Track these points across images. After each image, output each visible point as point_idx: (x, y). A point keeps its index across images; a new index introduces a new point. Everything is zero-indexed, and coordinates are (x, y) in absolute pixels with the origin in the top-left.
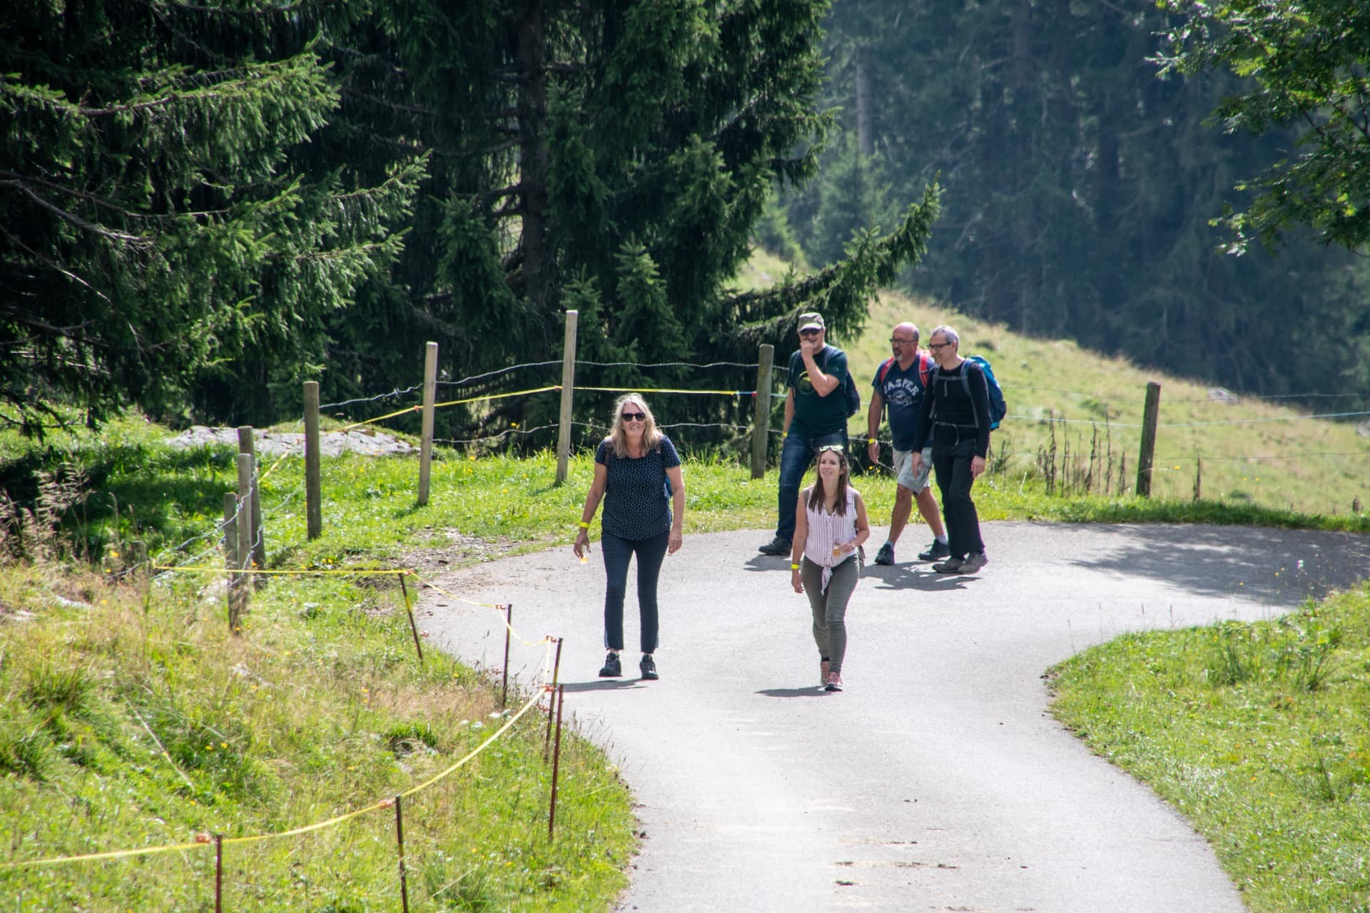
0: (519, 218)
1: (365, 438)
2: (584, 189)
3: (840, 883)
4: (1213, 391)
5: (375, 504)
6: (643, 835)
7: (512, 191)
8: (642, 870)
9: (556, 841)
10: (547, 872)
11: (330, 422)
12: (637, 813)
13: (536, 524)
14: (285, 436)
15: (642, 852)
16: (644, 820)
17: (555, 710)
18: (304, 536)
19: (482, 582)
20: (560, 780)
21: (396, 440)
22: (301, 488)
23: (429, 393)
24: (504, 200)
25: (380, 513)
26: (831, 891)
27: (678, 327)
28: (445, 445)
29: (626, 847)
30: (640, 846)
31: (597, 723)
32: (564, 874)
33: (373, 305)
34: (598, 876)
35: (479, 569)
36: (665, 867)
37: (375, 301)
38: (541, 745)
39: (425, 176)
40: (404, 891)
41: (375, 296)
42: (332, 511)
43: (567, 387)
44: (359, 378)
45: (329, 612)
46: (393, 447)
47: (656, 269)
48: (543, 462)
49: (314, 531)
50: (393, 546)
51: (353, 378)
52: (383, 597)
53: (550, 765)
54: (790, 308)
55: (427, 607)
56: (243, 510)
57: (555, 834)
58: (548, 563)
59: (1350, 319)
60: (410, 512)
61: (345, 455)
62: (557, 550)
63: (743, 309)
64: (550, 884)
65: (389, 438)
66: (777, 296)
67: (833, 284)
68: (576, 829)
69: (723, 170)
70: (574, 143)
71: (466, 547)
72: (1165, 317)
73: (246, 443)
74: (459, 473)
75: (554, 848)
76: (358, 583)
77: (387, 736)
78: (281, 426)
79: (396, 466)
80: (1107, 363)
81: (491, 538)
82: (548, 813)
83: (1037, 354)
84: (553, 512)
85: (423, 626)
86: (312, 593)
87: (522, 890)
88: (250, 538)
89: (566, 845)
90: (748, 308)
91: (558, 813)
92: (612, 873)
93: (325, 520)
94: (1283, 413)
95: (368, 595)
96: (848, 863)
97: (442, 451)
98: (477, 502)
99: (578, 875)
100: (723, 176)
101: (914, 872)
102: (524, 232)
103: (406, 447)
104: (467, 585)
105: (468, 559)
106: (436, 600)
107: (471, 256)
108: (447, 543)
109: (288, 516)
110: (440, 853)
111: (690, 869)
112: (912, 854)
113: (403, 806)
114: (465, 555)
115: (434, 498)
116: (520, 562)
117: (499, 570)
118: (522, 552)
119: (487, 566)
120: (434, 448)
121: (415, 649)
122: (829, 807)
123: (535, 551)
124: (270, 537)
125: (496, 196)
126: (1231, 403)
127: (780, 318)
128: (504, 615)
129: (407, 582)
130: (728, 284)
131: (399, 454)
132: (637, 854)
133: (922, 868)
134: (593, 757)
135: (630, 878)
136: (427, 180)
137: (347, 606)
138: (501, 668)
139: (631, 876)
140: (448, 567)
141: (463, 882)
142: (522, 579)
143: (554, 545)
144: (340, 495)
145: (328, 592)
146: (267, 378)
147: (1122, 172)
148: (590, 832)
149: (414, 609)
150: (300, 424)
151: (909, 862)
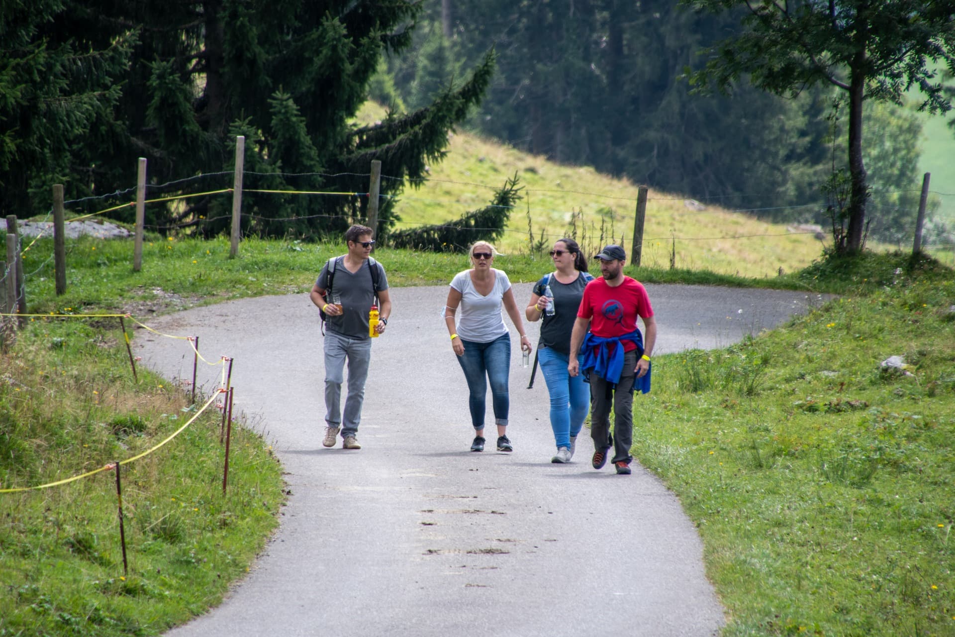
0: (204, 75)
1: (96, 226)
2: (249, 55)
3: (425, 524)
4: (687, 202)
5: (103, 271)
6: (289, 493)
7: (200, 56)
8: (288, 516)
9: (228, 496)
10: (221, 516)
11: (72, 215)
12: (286, 478)
13: (216, 284)
14: (40, 224)
15: (288, 503)
16: (289, 483)
17: (228, 410)
18: (54, 292)
19: (177, 325)
20: (230, 455)
21: (118, 227)
22: (51, 258)
23: (141, 194)
24: (194, 62)
25: (107, 276)
26: (418, 530)
27: (314, 152)
28: (153, 230)
29: (277, 500)
30: (287, 500)
31: (258, 418)
32: (233, 518)
33: (102, 135)
34: (258, 520)
35: (176, 316)
36: (304, 514)
37: (104, 132)
38: (218, 432)
39: (138, 43)
40: (122, 527)
41: (103, 128)
42: (73, 275)
43: (237, 190)
44: (93, 186)
45: (71, 344)
46: (116, 232)
47: (298, 110)
48: (220, 242)
49: (60, 289)
50: (116, 300)
51: (88, 186)
52: (110, 335)
53: (224, 445)
54: (394, 138)
55: (139, 342)
56: (10, 273)
57: (228, 491)
58: (225, 311)
59: (782, 153)
60: (128, 276)
61: (83, 237)
62: (230, 302)
63: (361, 138)
64: (224, 524)
65: (113, 226)
66: (384, 129)
67: (424, 122)
68: (242, 488)
69: (345, 36)
70: (242, 22)
71: (168, 301)
72: (655, 152)
73: (12, 228)
74: (162, 250)
75: (226, 500)
76: (92, 325)
77: (110, 424)
78: (37, 217)
79: (117, 245)
80: (615, 182)
81: (185, 295)
82: (222, 477)
83: (567, 176)
84: (228, 276)
85: (137, 354)
86: (59, 331)
87: (204, 529)
88: (15, 293)
89: (235, 499)
90: (365, 137)
91: (229, 476)
92: (267, 517)
93: (68, 282)
94: (736, 217)
95: (100, 332)
96: (430, 511)
97: (151, 235)
98: (175, 269)
99: (243, 518)
100: (346, 41)
101: (476, 518)
102: (208, 84)
103: (125, 232)
104: (169, 327)
105: (169, 308)
106: (146, 337)
107: (170, 101)
108: (154, 297)
109: (42, 279)
110: (148, 503)
111: (321, 515)
112: (475, 504)
113: (122, 471)
114: (167, 305)
115: (145, 266)
116: (204, 310)
117: (190, 316)
118: (206, 304)
119: (182, 313)
120: (145, 233)
121: (131, 369)
122: (418, 474)
123: (215, 303)
124: (30, 293)
125: (189, 59)
126: (700, 210)
127: (387, 145)
128: (193, 345)
129: (126, 324)
130: (350, 121)
131: (120, 237)
132: (284, 505)
133: (480, 514)
134: (255, 440)
135: (279, 521)
136: (140, 46)
137: (84, 341)
138: (191, 381)
139: (280, 520)
140: (154, 314)
141: (164, 522)
142: (206, 322)
143: (228, 299)
144: (79, 265)
145: (71, 331)
146: (28, 186)
147: (626, 51)
148: (252, 489)
149: (131, 343)
150: (49, 216)
151: (472, 510)
